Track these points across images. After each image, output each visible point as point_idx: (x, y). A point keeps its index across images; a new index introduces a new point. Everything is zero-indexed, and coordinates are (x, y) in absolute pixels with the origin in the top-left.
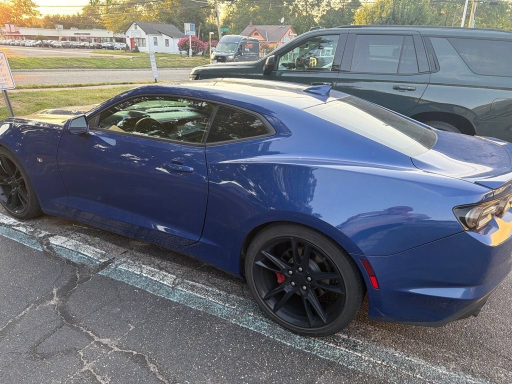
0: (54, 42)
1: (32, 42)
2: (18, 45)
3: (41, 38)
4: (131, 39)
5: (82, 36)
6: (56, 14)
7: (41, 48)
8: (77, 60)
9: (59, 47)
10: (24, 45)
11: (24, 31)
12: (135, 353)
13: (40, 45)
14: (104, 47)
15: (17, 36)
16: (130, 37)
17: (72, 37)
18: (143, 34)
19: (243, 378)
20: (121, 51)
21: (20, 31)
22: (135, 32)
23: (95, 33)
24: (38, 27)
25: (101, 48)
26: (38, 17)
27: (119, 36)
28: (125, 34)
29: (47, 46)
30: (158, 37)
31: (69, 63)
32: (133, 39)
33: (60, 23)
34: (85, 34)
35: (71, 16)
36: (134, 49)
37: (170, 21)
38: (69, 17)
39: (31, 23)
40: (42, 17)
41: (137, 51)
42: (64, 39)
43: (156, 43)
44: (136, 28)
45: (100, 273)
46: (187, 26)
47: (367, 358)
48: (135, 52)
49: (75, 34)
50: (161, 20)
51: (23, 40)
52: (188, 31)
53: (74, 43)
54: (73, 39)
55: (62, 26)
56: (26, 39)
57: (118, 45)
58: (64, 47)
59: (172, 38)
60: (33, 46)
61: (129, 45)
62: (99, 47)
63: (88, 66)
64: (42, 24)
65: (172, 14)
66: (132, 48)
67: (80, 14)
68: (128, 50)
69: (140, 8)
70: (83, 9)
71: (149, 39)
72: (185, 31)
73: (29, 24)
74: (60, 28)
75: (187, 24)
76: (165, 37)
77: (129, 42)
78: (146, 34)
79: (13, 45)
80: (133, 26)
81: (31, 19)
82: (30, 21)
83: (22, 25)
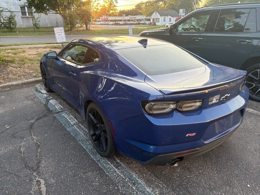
0: (121, 23)
1: (112, 23)
2: (107, 24)
3: (115, 21)
4: (153, 19)
5: (133, 19)
6: (124, 10)
7: (115, 25)
8: (121, 30)
9: (122, 25)
10: (109, 24)
11: (110, 18)
12: (39, 144)
13: (115, 24)
14: (141, 24)
15: (107, 20)
16: (153, 18)
17: (128, 20)
18: (159, 16)
19: (63, 163)
20: (148, 25)
21: (108, 18)
22: (155, 15)
23: (138, 17)
24: (116, 16)
25: (140, 24)
26: (116, 11)
27: (148, 18)
28: (150, 17)
29: (117, 24)
30: (166, 17)
31: (117, 32)
32: (154, 19)
33: (124, 14)
34: (134, 18)
35: (130, 10)
36: (154, 24)
37: (173, 9)
38: (129, 10)
39: (113, 14)
40: (118, 12)
41: (155, 25)
42: (125, 21)
43: (164, 20)
44: (156, 13)
45: (54, 115)
46: (181, 11)
47: (118, 173)
48: (154, 25)
49: (130, 18)
50: (169, 8)
51: (109, 22)
52: (181, 13)
53: (129, 22)
54: (129, 20)
55: (125, 15)
56: (110, 21)
57: (148, 22)
58: (124, 24)
59: (173, 17)
60: (112, 25)
61: (152, 22)
62: (139, 24)
63: (125, 33)
64: (117, 14)
65: (175, 5)
66: (153, 23)
67: (134, 9)
68: (151, 25)
69: (161, 3)
70: (135, 6)
71: (162, 18)
72: (180, 13)
73: (112, 15)
74: (124, 16)
75: (181, 9)
76: (170, 17)
77: (152, 21)
78: (160, 16)
79: (105, 24)
80: (155, 13)
81: (113, 13)
82: (112, 13)
83: (110, 15)
